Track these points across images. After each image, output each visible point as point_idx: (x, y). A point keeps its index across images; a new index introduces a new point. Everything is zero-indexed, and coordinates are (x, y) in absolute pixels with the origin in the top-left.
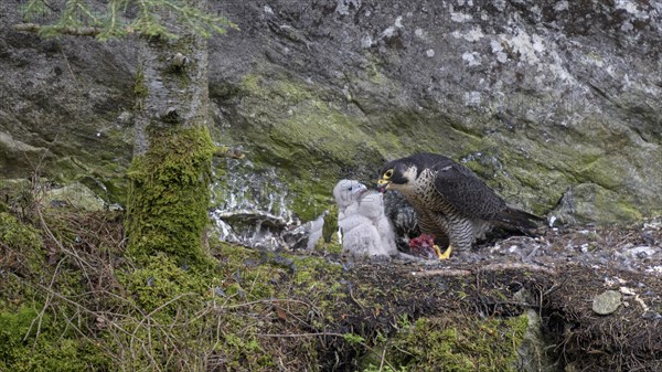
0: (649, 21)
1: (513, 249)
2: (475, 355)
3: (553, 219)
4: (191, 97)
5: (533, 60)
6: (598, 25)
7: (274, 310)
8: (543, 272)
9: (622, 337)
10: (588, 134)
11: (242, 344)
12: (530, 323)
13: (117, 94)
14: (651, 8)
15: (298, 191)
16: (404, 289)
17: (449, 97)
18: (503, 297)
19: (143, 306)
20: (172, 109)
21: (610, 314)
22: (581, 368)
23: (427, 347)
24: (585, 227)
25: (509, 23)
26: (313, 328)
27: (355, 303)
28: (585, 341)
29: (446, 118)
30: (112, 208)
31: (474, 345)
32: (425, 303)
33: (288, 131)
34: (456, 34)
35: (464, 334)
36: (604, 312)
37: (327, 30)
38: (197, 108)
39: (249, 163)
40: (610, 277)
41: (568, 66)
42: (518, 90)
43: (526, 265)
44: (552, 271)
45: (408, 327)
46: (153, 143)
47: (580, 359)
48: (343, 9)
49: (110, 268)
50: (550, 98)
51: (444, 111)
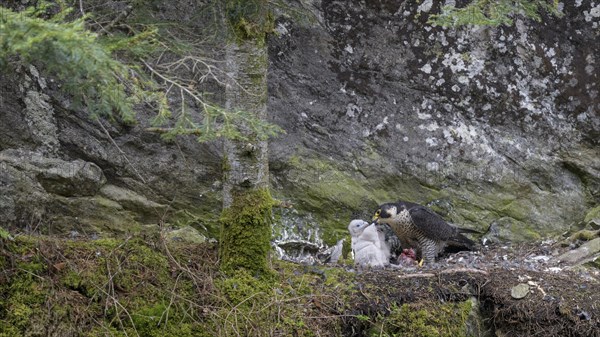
0: (541, 115)
1: (461, 259)
2: (438, 325)
3: (485, 240)
4: (258, 171)
5: (470, 141)
6: (510, 118)
7: (313, 301)
8: (480, 273)
9: (530, 312)
10: (505, 187)
11: (294, 324)
12: (473, 304)
13: (211, 169)
14: (543, 107)
15: (326, 227)
16: (394, 286)
17: (418, 166)
18: (455, 289)
19: (232, 301)
20: (246, 178)
21: (522, 298)
22: (505, 332)
23: (409, 322)
24: (505, 245)
25: (455, 119)
26: (338, 312)
27: (364, 296)
28: (507, 316)
29: (417, 179)
30: (211, 241)
31: (438, 320)
32: (407, 295)
33: (318, 190)
34: (422, 127)
35: (432, 313)
36: (519, 297)
37: (341, 127)
38: (262, 177)
39: (295, 211)
40: (522, 275)
41: (492, 145)
42: (461, 160)
43: (469, 269)
44: (485, 273)
45: (397, 309)
46: (235, 201)
47: (505, 327)
48: (351, 113)
49: (210, 279)
50: (481, 165)
51: (416, 175)
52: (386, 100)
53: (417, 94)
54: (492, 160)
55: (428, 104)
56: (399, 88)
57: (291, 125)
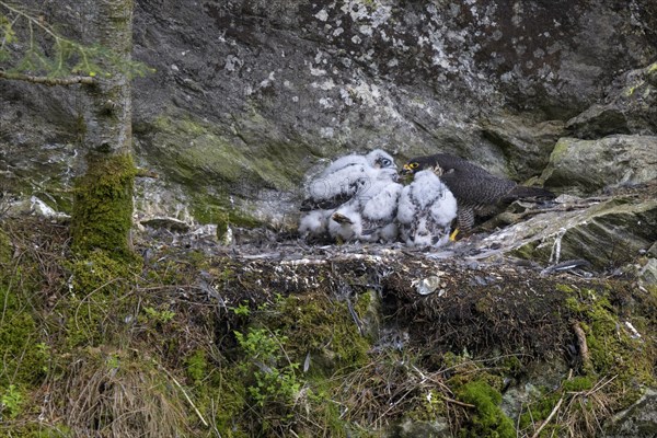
0: (458, 73)
2: (331, 323)
4: (118, 133)
5: (372, 103)
6: (420, 77)
9: (440, 309)
12: (372, 299)
14: (460, 64)
15: (198, 202)
17: (310, 132)
19: (83, 288)
20: (105, 142)
21: (431, 294)
25: (354, 76)
27: (242, 285)
28: (413, 312)
29: (307, 147)
31: (330, 315)
33: (189, 157)
34: (315, 85)
35: (322, 308)
36: (426, 293)
37: (219, 83)
41: (398, 108)
42: (361, 126)
46: (91, 167)
48: (230, 67)
50: (384, 132)
51: (306, 142)
53: (310, 45)
55: (322, 58)
56: (289, 38)
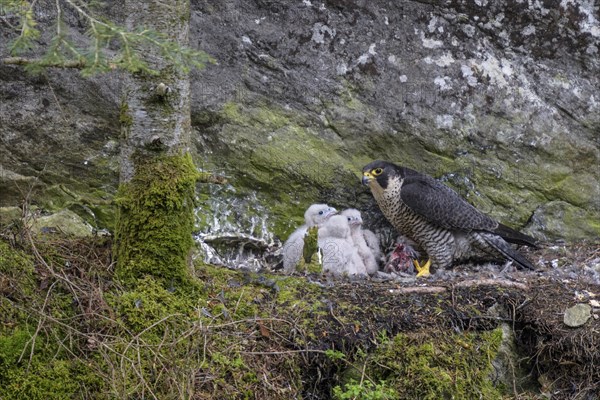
2: (452, 368)
4: (174, 125)
5: (503, 83)
6: (564, 49)
7: (258, 328)
8: (515, 287)
9: (593, 348)
10: (556, 154)
11: (228, 362)
12: (504, 336)
13: (102, 123)
15: (278, 213)
16: (382, 306)
17: (423, 121)
18: (477, 312)
19: (132, 327)
20: (156, 137)
21: (581, 326)
22: (554, 379)
23: (405, 361)
24: (555, 243)
25: (479, 48)
26: (296, 345)
27: (336, 321)
28: (557, 353)
29: (420, 141)
30: (100, 233)
31: (451, 358)
32: (402, 320)
33: (267, 156)
34: (428, 60)
35: (441, 348)
36: (575, 324)
37: (303, 59)
38: (180, 135)
39: (231, 188)
40: (580, 291)
41: (535, 89)
42: (489, 112)
43: (500, 281)
44: (524, 287)
45: (387, 342)
46: (138, 171)
47: (554, 370)
48: (318, 38)
49: (99, 291)
50: (518, 120)
51: (418, 134)
52: (374, 17)
53: (421, 9)
54: (536, 113)
55: (438, 25)
57: (228, 55)
